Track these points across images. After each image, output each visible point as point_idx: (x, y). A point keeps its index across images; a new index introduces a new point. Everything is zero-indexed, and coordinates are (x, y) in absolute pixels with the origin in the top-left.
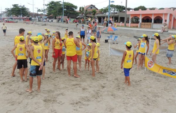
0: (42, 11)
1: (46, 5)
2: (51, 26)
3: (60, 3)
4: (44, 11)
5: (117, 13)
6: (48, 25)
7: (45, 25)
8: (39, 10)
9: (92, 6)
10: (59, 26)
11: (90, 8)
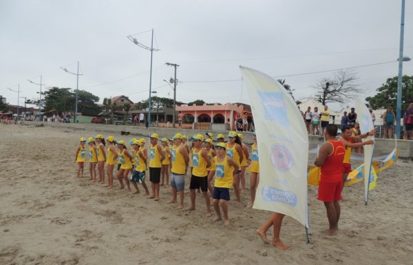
0: (35, 102)
1: (42, 93)
2: (53, 127)
3: (70, 91)
4: (38, 103)
6: (47, 125)
7: (42, 125)
8: (28, 102)
9: (123, 98)
10: (69, 128)
11: (119, 101)
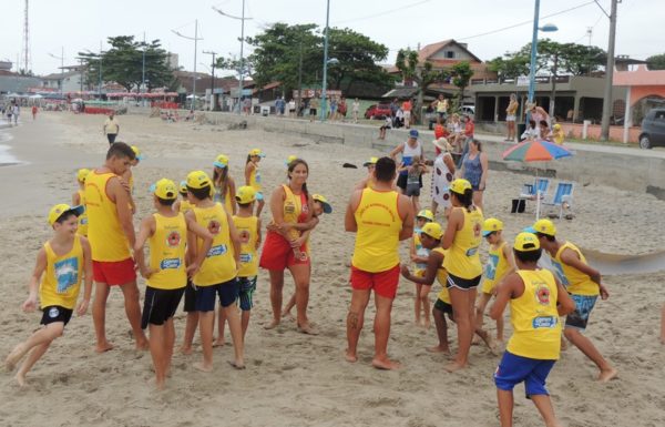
0: (234, 65)
1: (250, 41)
2: (268, 130)
3: (314, 32)
4: (239, 65)
5: (565, 79)
6: (254, 125)
7: (244, 126)
8: (220, 63)
9: (453, 47)
10: (305, 134)
11: (442, 57)
